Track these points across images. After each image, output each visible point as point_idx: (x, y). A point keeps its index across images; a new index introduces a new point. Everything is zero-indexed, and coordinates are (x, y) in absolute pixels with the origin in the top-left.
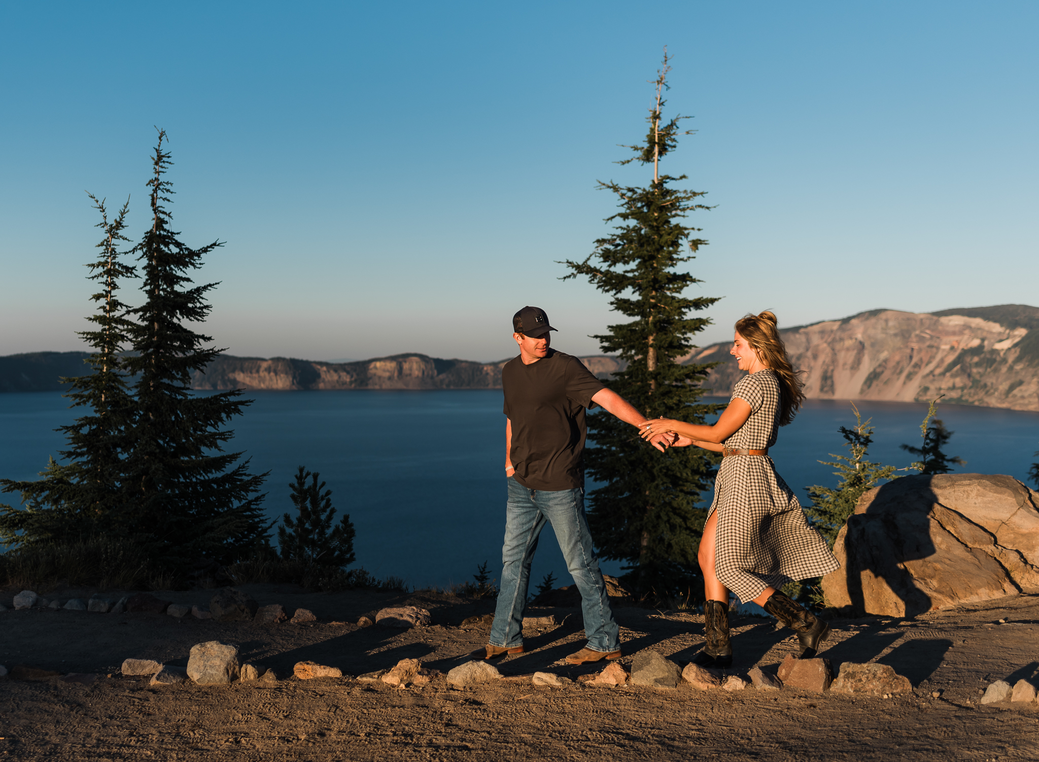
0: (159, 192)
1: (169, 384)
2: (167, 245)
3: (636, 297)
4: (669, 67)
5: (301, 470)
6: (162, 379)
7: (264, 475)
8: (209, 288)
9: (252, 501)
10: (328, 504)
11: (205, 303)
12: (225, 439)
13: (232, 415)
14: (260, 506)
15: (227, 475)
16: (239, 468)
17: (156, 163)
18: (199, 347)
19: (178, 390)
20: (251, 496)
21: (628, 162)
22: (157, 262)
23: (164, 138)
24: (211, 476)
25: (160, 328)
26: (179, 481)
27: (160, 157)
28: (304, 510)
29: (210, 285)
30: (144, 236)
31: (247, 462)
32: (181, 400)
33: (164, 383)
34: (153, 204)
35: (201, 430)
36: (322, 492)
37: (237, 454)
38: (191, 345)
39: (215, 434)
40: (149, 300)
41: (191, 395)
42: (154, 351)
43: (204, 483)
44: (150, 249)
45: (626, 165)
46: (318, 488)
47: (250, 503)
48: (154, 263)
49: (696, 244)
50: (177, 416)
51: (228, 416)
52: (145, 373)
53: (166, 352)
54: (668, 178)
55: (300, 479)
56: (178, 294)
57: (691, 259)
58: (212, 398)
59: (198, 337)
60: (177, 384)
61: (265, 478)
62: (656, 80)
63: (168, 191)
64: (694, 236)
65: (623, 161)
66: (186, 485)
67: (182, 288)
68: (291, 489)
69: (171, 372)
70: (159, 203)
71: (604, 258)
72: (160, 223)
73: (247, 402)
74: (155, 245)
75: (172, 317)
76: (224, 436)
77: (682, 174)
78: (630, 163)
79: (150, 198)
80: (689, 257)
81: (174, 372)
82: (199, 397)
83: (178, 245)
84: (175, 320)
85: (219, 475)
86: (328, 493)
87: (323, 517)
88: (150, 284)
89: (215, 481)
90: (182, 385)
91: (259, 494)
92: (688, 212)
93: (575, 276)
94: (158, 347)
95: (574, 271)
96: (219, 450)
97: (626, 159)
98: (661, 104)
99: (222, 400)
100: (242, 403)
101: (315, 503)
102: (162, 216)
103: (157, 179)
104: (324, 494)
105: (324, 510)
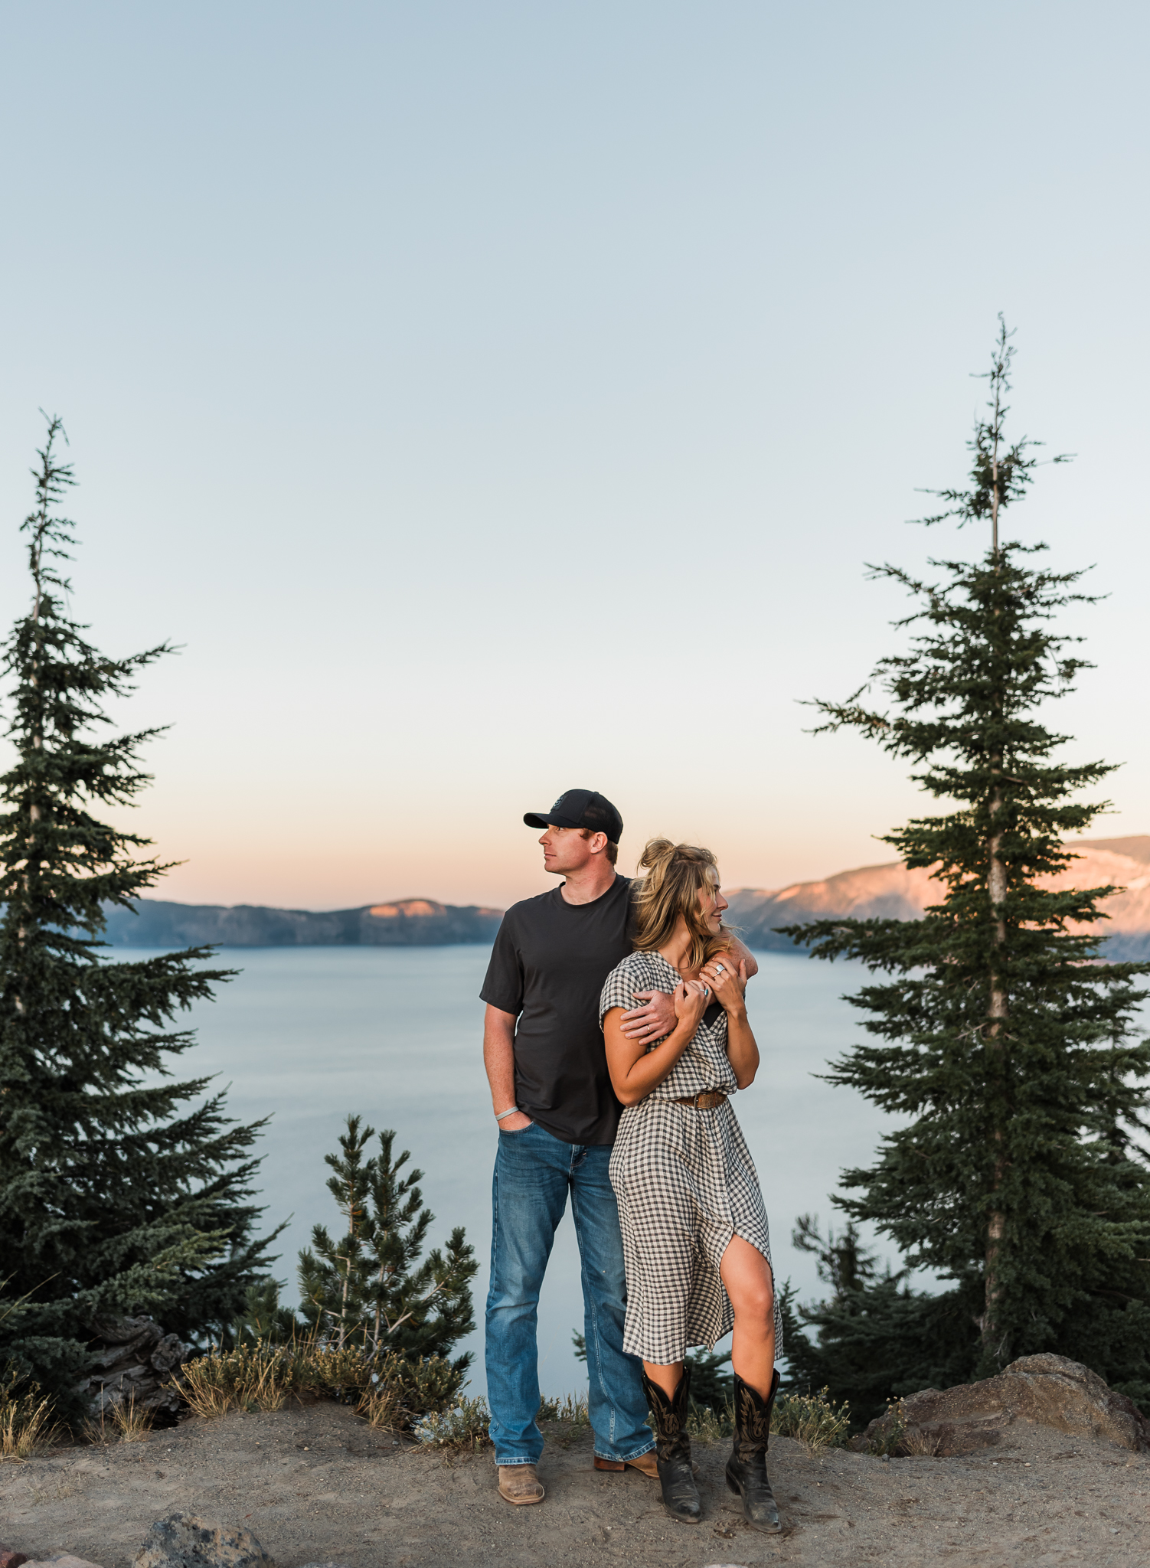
0: (45, 538)
1: (59, 936)
2: (60, 646)
3: (964, 766)
4: (1010, 349)
5: (353, 1126)
6: (43, 923)
7: (258, 1124)
8: (149, 736)
9: (233, 1175)
10: (415, 1202)
11: (141, 768)
12: (176, 1050)
13: (192, 1000)
14: (249, 1186)
15: (181, 1123)
16: (206, 1107)
17: (42, 483)
18: (126, 857)
19: (78, 947)
20: (231, 1166)
21: (939, 518)
22: (39, 680)
23: (56, 433)
24: (143, 1127)
25: (44, 817)
26: (76, 1140)
27: (49, 474)
28: (359, 1216)
29: (151, 732)
30: (13, 627)
31: (220, 1096)
32: (84, 968)
33: (50, 933)
34: (34, 564)
35: (126, 1029)
36: (402, 1175)
37: (201, 1082)
38: (106, 854)
39: (157, 1038)
40: (20, 760)
41: (106, 959)
42: (27, 866)
43: (132, 1143)
44: (23, 655)
45: (935, 524)
46: (392, 1165)
47: (225, 1181)
48: (32, 683)
49: (1070, 668)
50: (75, 1000)
51: (184, 1002)
52: (9, 913)
53: (53, 866)
54: (1018, 546)
55: (351, 1145)
56: (82, 749)
57: (1067, 693)
58: (150, 963)
59: (123, 837)
60: (75, 933)
61: (259, 1130)
62: (989, 371)
63: (65, 537)
64: (1069, 652)
65: (929, 518)
66: (92, 1148)
67: (91, 735)
68: (330, 1168)
69: (64, 910)
70: (45, 561)
71: (901, 694)
72: (46, 606)
73: (225, 973)
74: (34, 646)
75: (69, 793)
76: (173, 1044)
77: (1038, 543)
78: (942, 521)
79: (29, 551)
80: (1064, 691)
81: (71, 909)
82: (123, 961)
83: (85, 649)
84: (75, 803)
85: (164, 1124)
86: (415, 1177)
87: (404, 1232)
88: (24, 727)
89: (155, 1136)
90: (86, 936)
91: (249, 1161)
92: (1055, 609)
93: (834, 727)
94: (35, 857)
95: (832, 718)
96: (163, 1072)
97: (935, 515)
98: (1000, 414)
99: (172, 968)
100: (215, 975)
101: (385, 1199)
102: (50, 589)
103: (42, 515)
104: (406, 1181)
105: (406, 1217)
